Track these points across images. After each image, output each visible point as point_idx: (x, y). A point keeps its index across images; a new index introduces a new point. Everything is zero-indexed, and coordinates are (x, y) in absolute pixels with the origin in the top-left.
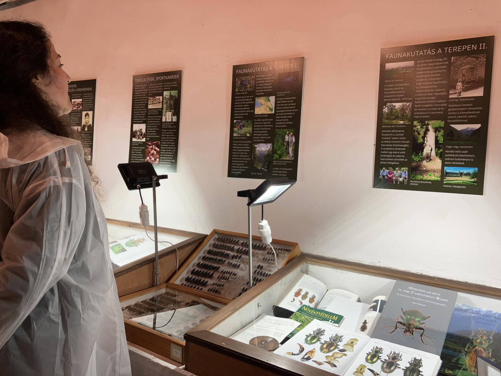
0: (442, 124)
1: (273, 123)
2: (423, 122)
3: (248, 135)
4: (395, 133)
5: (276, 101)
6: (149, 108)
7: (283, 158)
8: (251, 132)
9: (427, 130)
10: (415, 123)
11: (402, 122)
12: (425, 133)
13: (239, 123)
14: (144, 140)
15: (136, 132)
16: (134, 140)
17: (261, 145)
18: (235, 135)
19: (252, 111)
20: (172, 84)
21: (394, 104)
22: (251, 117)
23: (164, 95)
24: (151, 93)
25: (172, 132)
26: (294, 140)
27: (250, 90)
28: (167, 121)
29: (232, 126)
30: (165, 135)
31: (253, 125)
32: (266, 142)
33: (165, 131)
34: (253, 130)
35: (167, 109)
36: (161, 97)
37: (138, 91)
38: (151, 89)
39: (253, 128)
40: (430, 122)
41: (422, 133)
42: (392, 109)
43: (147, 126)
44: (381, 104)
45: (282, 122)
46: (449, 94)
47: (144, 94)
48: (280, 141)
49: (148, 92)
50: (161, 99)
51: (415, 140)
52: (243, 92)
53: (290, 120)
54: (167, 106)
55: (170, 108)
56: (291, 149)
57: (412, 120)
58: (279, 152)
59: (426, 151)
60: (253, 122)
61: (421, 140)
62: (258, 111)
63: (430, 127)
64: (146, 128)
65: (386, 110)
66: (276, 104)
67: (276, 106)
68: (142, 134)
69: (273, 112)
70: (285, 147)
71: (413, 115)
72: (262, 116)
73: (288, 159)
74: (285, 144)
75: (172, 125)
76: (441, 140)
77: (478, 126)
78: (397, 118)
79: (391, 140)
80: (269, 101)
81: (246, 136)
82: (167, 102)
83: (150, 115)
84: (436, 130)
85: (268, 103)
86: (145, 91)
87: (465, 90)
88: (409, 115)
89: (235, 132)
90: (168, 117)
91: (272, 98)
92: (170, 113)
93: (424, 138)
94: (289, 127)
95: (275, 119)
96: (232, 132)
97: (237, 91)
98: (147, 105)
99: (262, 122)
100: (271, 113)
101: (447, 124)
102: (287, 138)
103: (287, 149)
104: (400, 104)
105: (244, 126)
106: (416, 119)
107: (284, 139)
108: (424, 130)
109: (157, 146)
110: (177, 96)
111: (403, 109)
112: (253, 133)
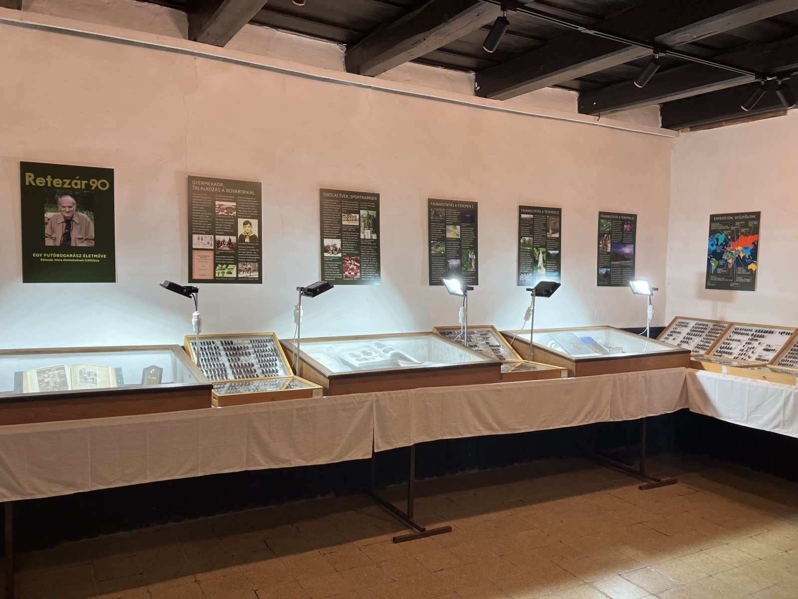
0: (545, 250)
1: (460, 244)
2: (537, 248)
3: (443, 253)
4: (526, 254)
5: (461, 229)
6: (343, 224)
7: (469, 270)
8: (444, 250)
9: (539, 253)
10: (535, 249)
11: (529, 248)
12: (539, 255)
13: (435, 243)
14: (340, 255)
15: (328, 247)
16: (326, 254)
17: (452, 260)
18: (432, 252)
19: (444, 235)
20: (369, 205)
21: (525, 238)
22: (444, 240)
23: (361, 213)
24: (345, 210)
25: (372, 248)
26: (474, 258)
27: (442, 219)
28: (366, 238)
29: (430, 246)
30: (365, 251)
31: (446, 245)
32: (456, 258)
33: (365, 247)
34: (446, 249)
35: (365, 227)
36: (358, 215)
37: (327, 205)
38: (344, 205)
39: (446, 247)
40: (541, 249)
41: (537, 254)
42: (524, 240)
43: (342, 241)
44: (520, 237)
45: (466, 244)
46: (547, 235)
47: (336, 209)
48: (466, 257)
49: (341, 207)
50: (358, 217)
51: (534, 258)
52: (437, 220)
53: (471, 243)
54: (365, 224)
55: (368, 226)
56: (473, 263)
57: (533, 247)
58: (465, 266)
59: (539, 264)
60: (446, 243)
61: (537, 259)
62: (449, 235)
63: (540, 252)
64: (342, 244)
65: (522, 241)
66: (461, 232)
67: (461, 234)
68: (337, 249)
69: (459, 237)
70: (469, 262)
71: (533, 245)
72: (452, 240)
73: (472, 270)
74: (469, 260)
75: (372, 242)
76: (545, 258)
77: (557, 252)
78: (527, 246)
79: (524, 258)
80: (456, 229)
81: (441, 254)
82: (364, 221)
83: (345, 231)
84: (543, 253)
85: (456, 230)
86: (337, 207)
87: (553, 233)
88: (532, 245)
89: (433, 250)
90: (366, 234)
91: (458, 227)
92: (369, 231)
93: (538, 257)
94: (471, 248)
95: (461, 242)
96: (430, 250)
97: (432, 218)
98: (340, 221)
99: (452, 243)
100: (458, 237)
101: (547, 250)
102: (470, 255)
103: (471, 263)
104: (528, 238)
105: (439, 246)
106: (535, 247)
107: (468, 257)
108: (538, 253)
109: (357, 260)
110: (375, 216)
111: (529, 241)
112: (446, 251)
